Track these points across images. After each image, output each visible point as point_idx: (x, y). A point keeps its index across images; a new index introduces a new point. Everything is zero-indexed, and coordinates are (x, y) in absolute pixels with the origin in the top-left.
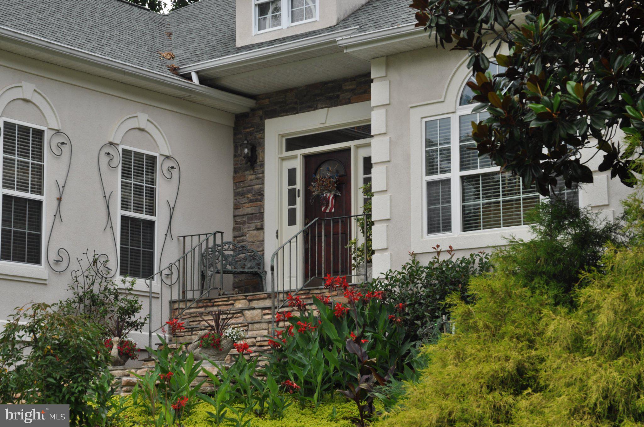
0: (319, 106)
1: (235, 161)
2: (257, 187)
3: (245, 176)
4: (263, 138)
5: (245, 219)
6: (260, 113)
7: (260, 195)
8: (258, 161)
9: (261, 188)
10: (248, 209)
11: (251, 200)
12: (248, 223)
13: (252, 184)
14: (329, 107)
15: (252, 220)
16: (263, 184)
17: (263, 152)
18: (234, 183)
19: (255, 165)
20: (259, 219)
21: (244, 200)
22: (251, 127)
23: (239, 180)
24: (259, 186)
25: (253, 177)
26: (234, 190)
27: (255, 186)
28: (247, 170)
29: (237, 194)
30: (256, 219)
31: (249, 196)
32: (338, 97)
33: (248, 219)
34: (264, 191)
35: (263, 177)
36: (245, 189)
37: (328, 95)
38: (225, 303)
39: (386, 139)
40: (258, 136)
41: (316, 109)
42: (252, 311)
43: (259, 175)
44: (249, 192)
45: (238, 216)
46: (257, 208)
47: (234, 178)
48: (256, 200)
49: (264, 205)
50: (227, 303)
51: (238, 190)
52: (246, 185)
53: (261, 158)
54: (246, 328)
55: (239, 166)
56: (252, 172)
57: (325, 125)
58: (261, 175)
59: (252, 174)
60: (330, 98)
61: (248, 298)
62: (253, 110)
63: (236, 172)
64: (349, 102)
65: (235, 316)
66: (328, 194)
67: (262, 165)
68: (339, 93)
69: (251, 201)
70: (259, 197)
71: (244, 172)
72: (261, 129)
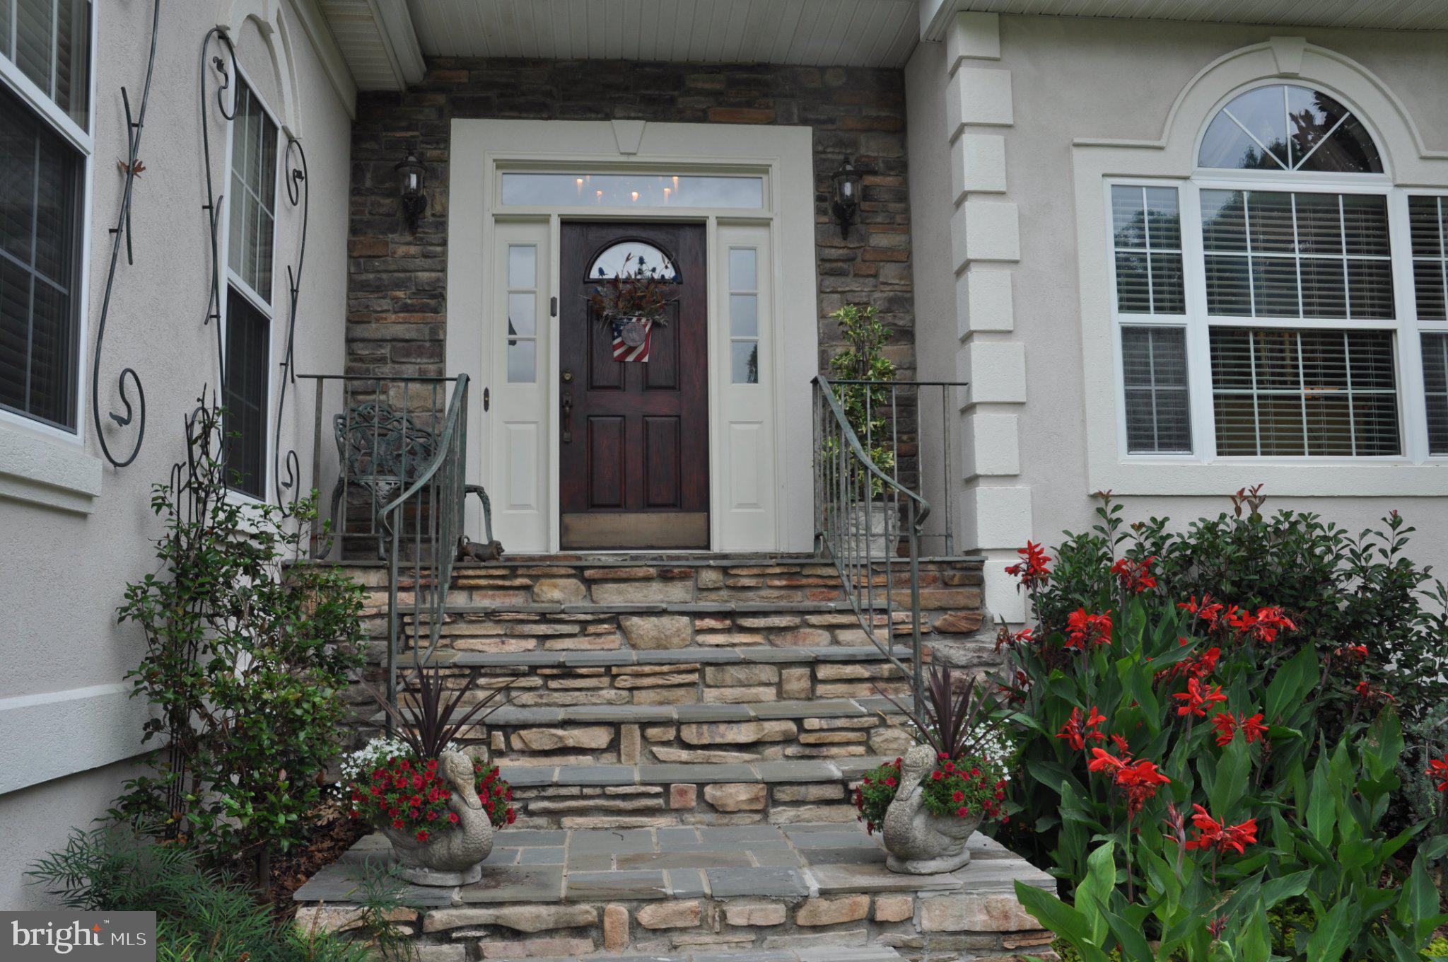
0: (618, 112)
1: (352, 203)
2: (424, 276)
3: (386, 244)
4: (445, 161)
5: (386, 351)
6: (441, 99)
7: (433, 297)
8: (428, 212)
9: (438, 280)
10: (397, 327)
11: (406, 304)
12: (394, 362)
13: (412, 267)
14: (648, 120)
15: (408, 355)
16: (444, 270)
17: (446, 192)
18: (350, 257)
19: (420, 223)
20: (431, 356)
21: (386, 304)
22: (408, 129)
23: (369, 253)
24: (434, 275)
25: (413, 250)
26: (349, 273)
27: (420, 274)
28: (393, 231)
29: (355, 286)
30: (420, 355)
31: (400, 294)
32: (672, 101)
33: (393, 348)
34: (444, 288)
35: (445, 254)
36: (384, 276)
37: (643, 92)
38: (500, 582)
39: (1009, 208)
40: (432, 153)
41: (608, 117)
42: (654, 619)
43: (431, 248)
44: (399, 285)
45: (363, 340)
46: (427, 331)
47: (351, 246)
48: (423, 309)
49: (444, 323)
50: (507, 583)
51: (364, 277)
52: (393, 267)
53: (438, 208)
54: (694, 677)
55: (367, 217)
56: (409, 238)
57: (633, 159)
58: (439, 249)
59: (408, 244)
60: (650, 101)
61: (587, 573)
62: (413, 89)
63: (356, 228)
64: (702, 117)
65: (591, 629)
66: (644, 320)
67: (441, 223)
68: (676, 93)
69: (406, 309)
70: (432, 302)
71: (384, 233)
72: (442, 139)
